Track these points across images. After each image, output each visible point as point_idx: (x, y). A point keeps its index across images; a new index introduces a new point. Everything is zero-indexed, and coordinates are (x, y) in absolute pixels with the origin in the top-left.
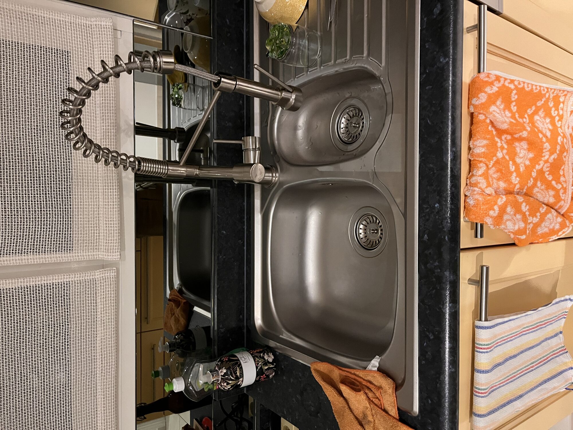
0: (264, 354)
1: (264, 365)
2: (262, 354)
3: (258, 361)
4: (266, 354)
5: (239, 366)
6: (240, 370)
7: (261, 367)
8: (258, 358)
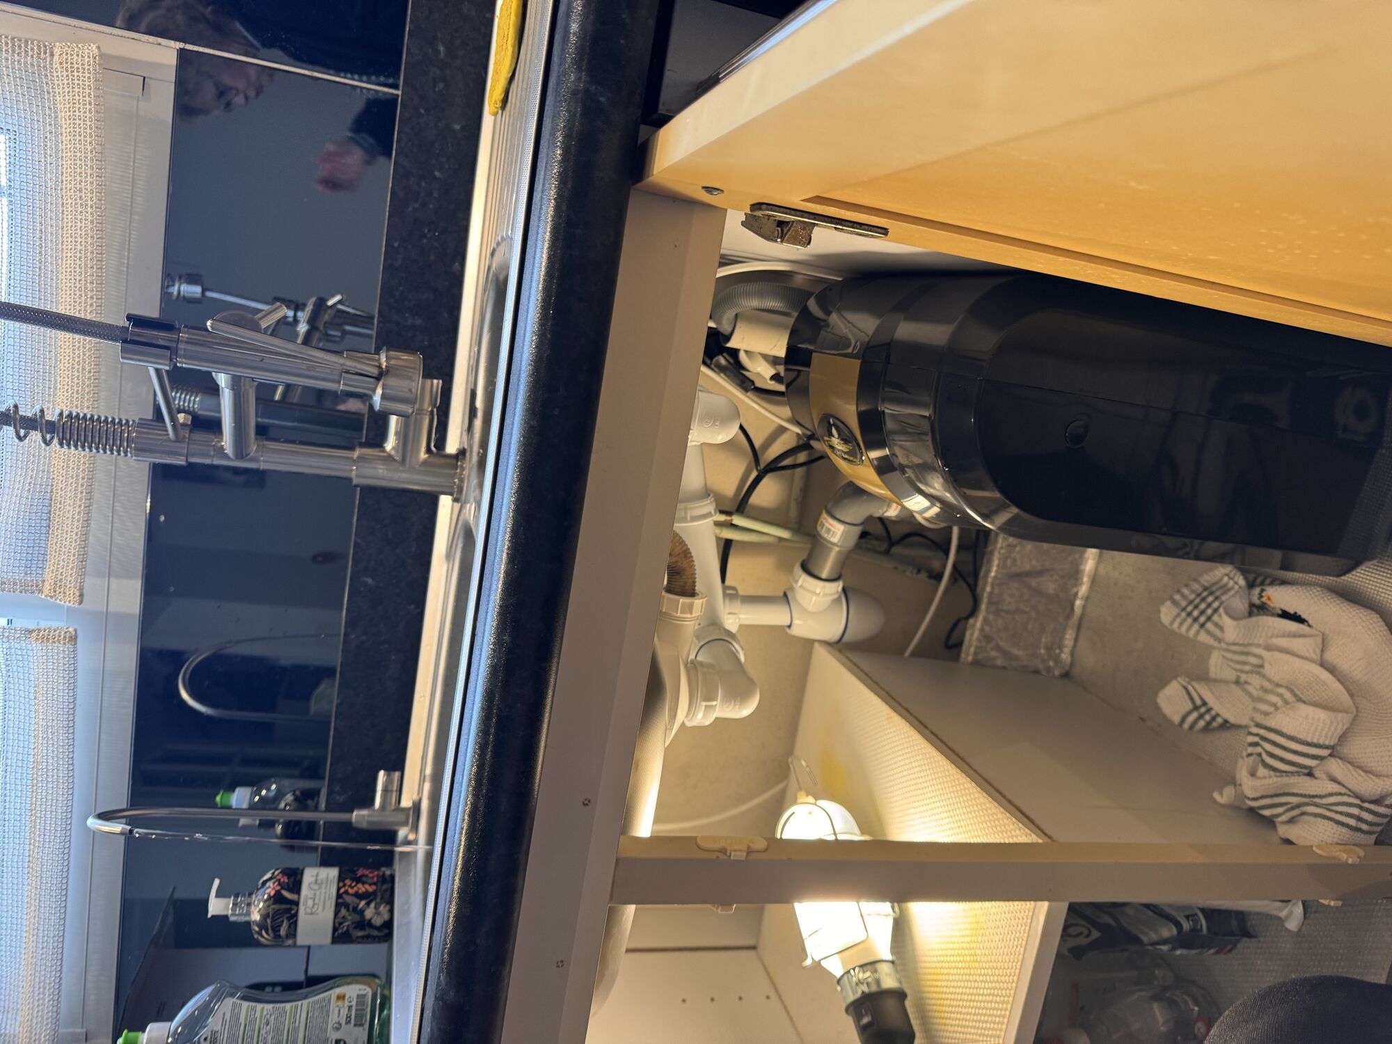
0: (368, 904)
1: (356, 928)
2: (363, 903)
3: (344, 917)
4: (373, 905)
5: (289, 919)
6: (289, 927)
7: (347, 930)
8: (348, 910)
